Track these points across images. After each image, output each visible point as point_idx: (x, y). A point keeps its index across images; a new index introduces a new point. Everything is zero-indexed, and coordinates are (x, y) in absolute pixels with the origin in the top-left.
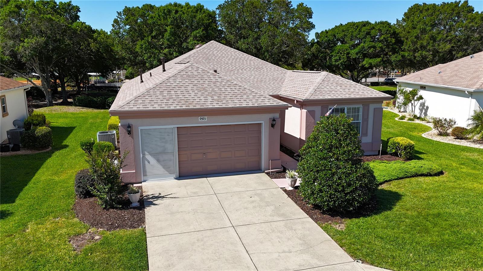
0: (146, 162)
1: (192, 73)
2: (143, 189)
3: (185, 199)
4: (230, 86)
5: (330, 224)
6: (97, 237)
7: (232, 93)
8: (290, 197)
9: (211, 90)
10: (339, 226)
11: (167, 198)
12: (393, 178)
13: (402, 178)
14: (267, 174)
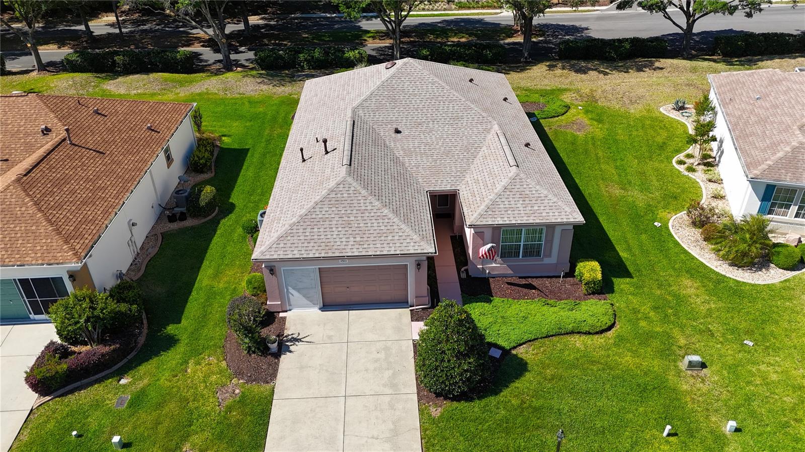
1: (342, 196)
2: (286, 323)
3: (319, 346)
4: (378, 218)
5: (430, 406)
6: (237, 391)
7: (378, 231)
8: (415, 358)
9: (356, 225)
10: (436, 410)
11: (303, 342)
12: (540, 337)
13: (552, 336)
14: (411, 310)
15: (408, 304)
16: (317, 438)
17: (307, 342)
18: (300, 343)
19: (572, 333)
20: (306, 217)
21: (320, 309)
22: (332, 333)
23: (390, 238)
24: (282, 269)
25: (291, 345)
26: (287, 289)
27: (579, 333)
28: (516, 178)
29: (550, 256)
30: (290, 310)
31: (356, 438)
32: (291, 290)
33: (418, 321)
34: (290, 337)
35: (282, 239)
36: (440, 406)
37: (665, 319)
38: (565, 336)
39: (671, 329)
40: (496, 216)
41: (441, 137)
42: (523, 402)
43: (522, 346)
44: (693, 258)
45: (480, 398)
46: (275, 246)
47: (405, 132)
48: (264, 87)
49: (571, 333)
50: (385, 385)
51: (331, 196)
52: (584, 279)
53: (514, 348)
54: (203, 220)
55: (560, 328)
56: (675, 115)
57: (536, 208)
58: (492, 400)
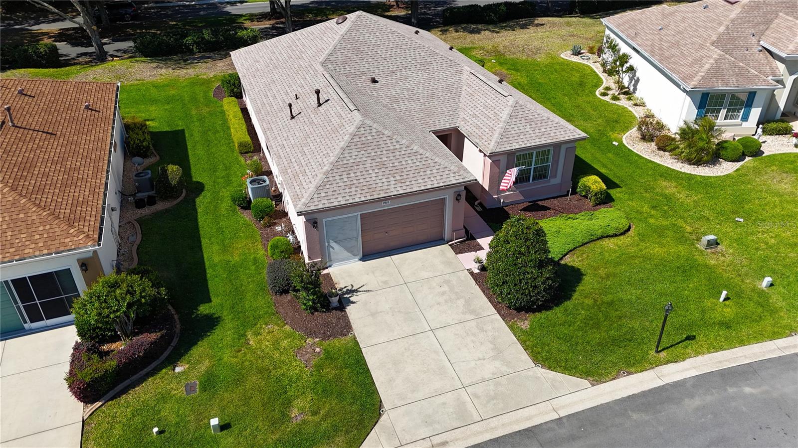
0: (331, 249)
1: (366, 138)
2: (333, 278)
3: (378, 292)
4: (410, 155)
5: (516, 321)
6: (318, 350)
7: (415, 168)
8: (478, 285)
9: (391, 165)
10: (524, 323)
11: (361, 291)
12: (578, 245)
13: (586, 243)
14: (450, 245)
15: (444, 240)
16: (426, 372)
17: (365, 291)
18: (358, 293)
19: (602, 237)
20: (338, 163)
21: (360, 260)
22: (384, 279)
23: (428, 172)
24: (324, 220)
25: (350, 297)
26: (329, 243)
27: (607, 236)
28: (516, 105)
29: (555, 176)
30: (330, 266)
31: (464, 363)
32: (333, 244)
33: (462, 253)
34: (345, 290)
35: (321, 188)
36: (526, 319)
37: (665, 215)
38: (598, 242)
39: (675, 221)
40: (511, 142)
41: (419, 82)
42: (595, 301)
43: (566, 257)
44: (659, 165)
45: (557, 305)
46: (316, 196)
47: (382, 81)
48: (163, 71)
49: (600, 238)
50: (464, 313)
51: (355, 140)
52: (592, 191)
53: (561, 259)
54: (175, 202)
55: (592, 235)
56: (576, 59)
57: (543, 130)
58: (568, 304)
